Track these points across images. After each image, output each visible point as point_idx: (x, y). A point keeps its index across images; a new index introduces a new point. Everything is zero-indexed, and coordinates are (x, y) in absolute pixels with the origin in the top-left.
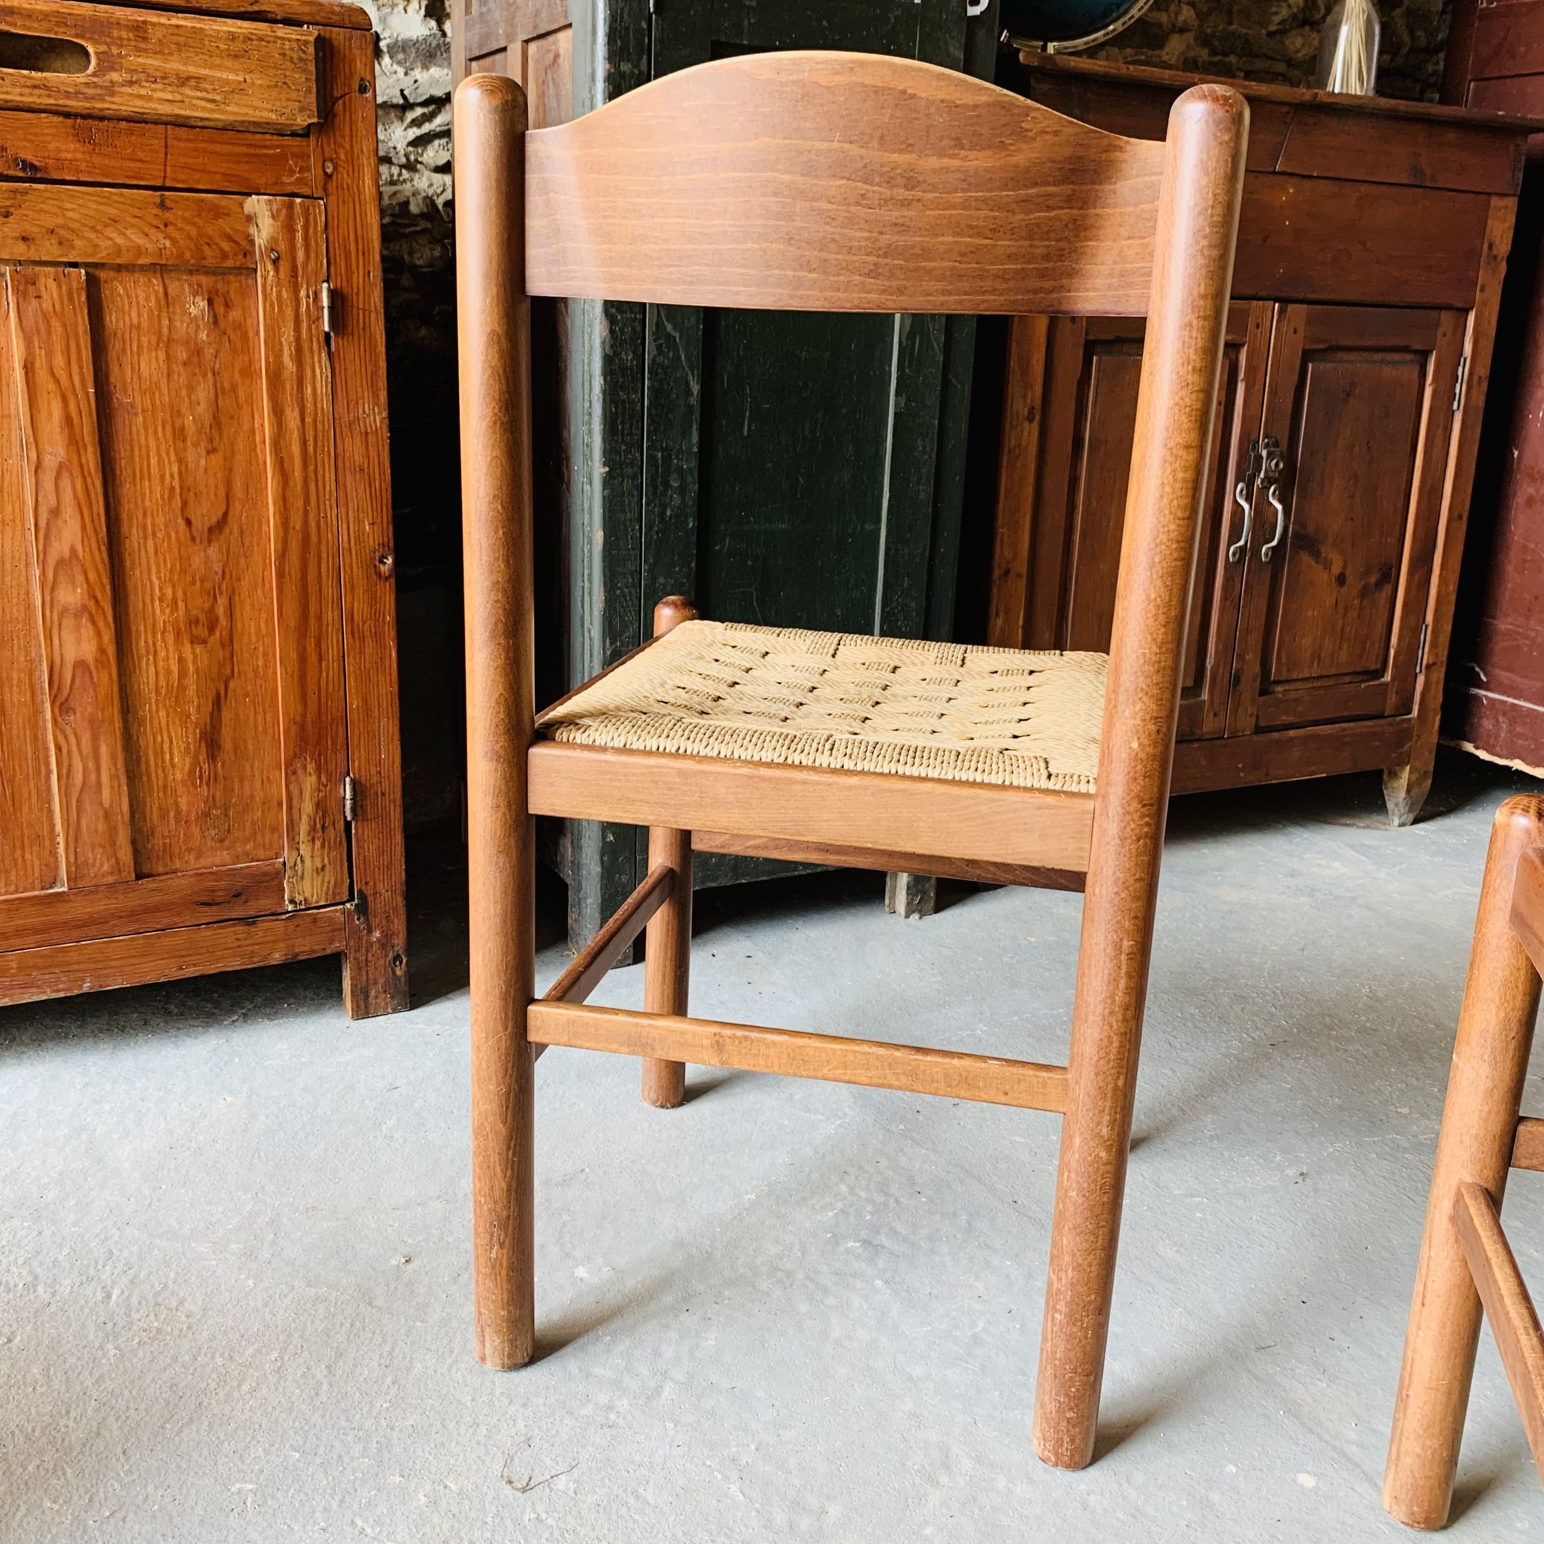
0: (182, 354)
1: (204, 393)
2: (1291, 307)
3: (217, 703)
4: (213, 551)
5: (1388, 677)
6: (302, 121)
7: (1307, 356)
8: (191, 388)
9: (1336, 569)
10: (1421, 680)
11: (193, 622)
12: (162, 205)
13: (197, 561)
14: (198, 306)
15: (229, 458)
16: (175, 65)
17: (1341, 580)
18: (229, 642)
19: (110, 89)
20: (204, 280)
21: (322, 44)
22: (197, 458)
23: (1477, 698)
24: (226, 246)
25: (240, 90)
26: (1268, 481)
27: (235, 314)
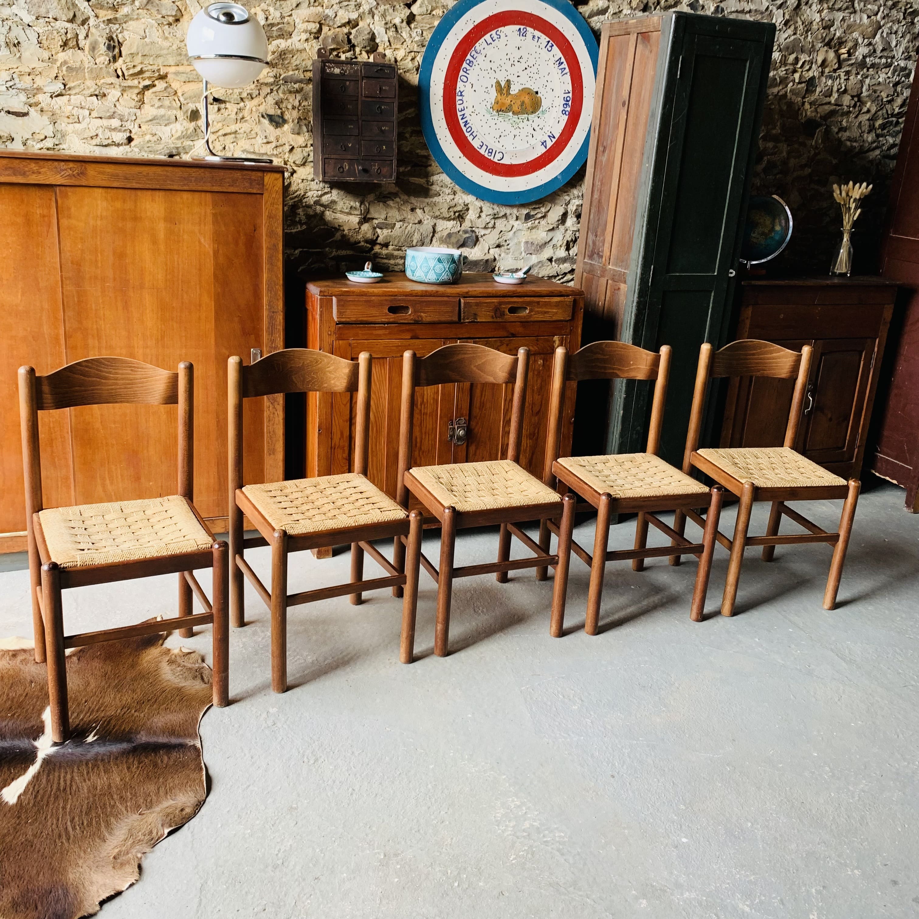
0: (536, 373)
1: (539, 381)
2: (818, 341)
3: (533, 454)
4: (536, 418)
5: (845, 449)
6: (568, 319)
7: (822, 354)
8: (537, 381)
9: (829, 416)
10: (856, 450)
11: (530, 434)
12: (537, 340)
13: (533, 420)
14: (540, 362)
15: (543, 396)
16: (545, 310)
17: (831, 420)
18: (537, 439)
19: (531, 316)
20: (542, 356)
21: (575, 301)
22: (536, 397)
23: (877, 456)
24: (549, 348)
25: (556, 313)
26: (808, 391)
27: (548, 363)
